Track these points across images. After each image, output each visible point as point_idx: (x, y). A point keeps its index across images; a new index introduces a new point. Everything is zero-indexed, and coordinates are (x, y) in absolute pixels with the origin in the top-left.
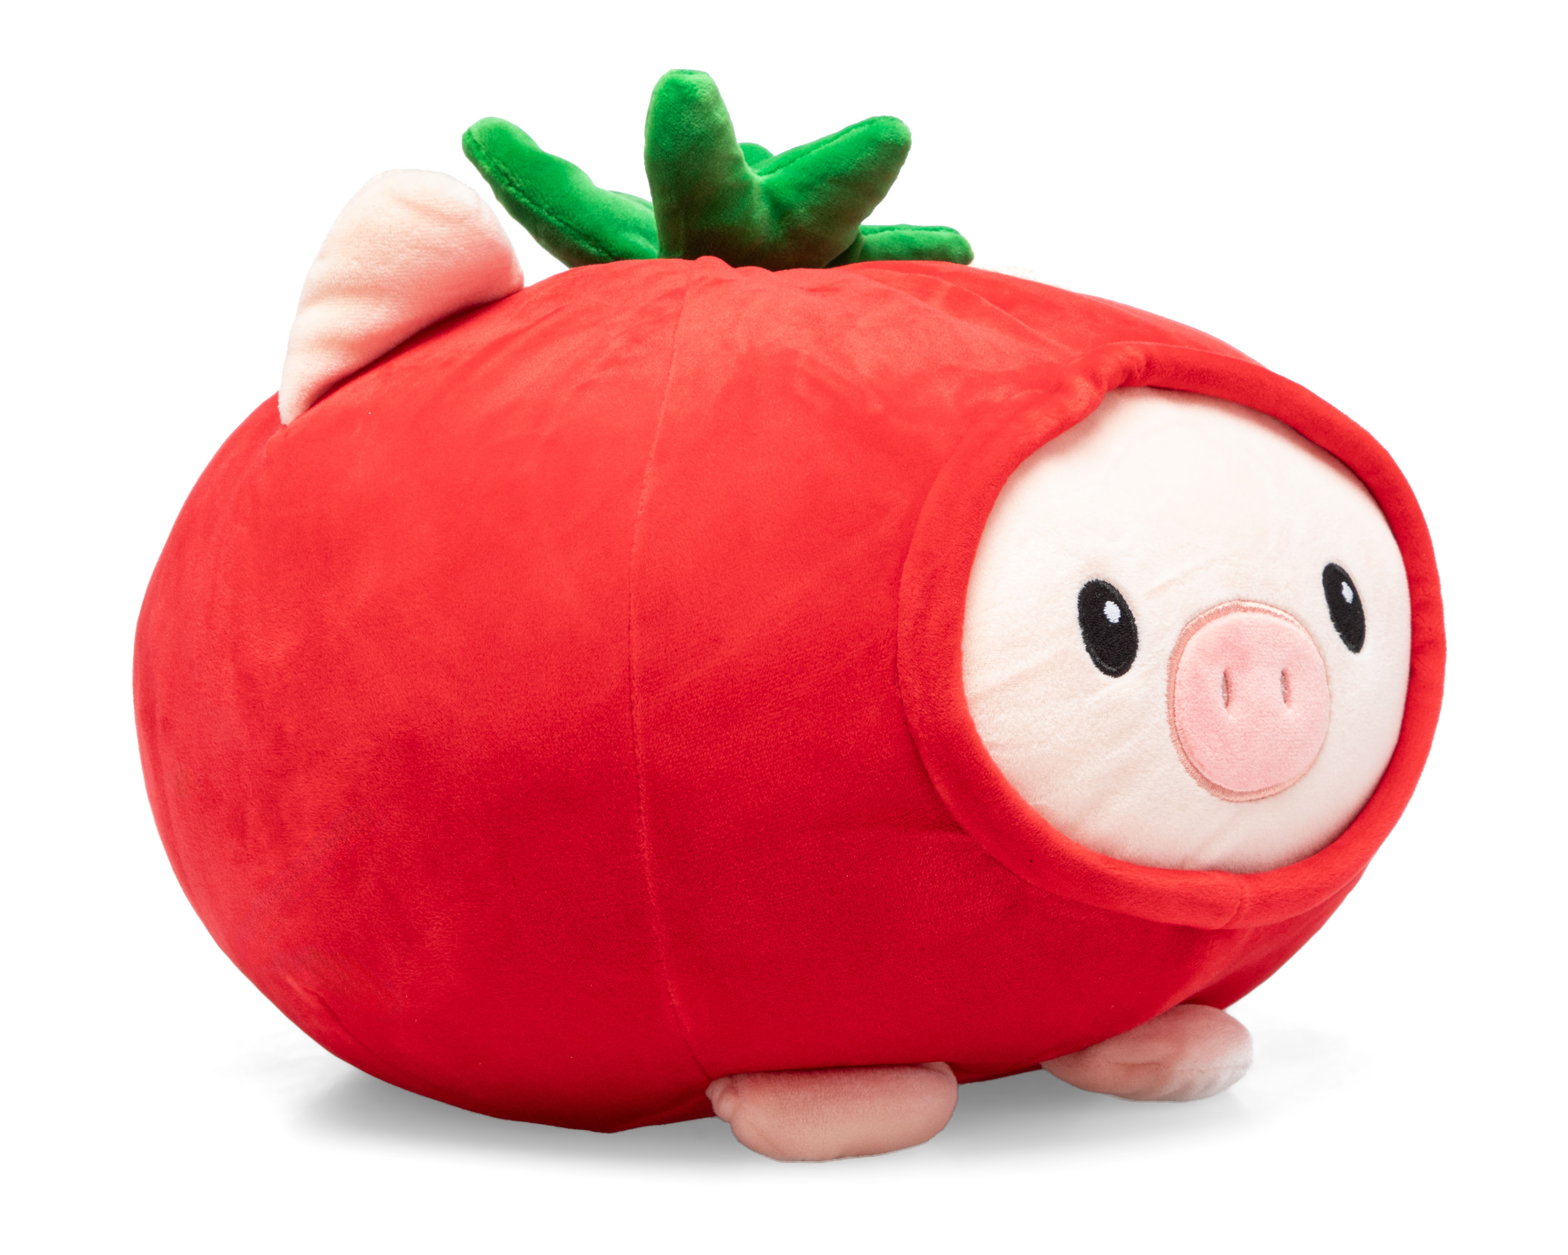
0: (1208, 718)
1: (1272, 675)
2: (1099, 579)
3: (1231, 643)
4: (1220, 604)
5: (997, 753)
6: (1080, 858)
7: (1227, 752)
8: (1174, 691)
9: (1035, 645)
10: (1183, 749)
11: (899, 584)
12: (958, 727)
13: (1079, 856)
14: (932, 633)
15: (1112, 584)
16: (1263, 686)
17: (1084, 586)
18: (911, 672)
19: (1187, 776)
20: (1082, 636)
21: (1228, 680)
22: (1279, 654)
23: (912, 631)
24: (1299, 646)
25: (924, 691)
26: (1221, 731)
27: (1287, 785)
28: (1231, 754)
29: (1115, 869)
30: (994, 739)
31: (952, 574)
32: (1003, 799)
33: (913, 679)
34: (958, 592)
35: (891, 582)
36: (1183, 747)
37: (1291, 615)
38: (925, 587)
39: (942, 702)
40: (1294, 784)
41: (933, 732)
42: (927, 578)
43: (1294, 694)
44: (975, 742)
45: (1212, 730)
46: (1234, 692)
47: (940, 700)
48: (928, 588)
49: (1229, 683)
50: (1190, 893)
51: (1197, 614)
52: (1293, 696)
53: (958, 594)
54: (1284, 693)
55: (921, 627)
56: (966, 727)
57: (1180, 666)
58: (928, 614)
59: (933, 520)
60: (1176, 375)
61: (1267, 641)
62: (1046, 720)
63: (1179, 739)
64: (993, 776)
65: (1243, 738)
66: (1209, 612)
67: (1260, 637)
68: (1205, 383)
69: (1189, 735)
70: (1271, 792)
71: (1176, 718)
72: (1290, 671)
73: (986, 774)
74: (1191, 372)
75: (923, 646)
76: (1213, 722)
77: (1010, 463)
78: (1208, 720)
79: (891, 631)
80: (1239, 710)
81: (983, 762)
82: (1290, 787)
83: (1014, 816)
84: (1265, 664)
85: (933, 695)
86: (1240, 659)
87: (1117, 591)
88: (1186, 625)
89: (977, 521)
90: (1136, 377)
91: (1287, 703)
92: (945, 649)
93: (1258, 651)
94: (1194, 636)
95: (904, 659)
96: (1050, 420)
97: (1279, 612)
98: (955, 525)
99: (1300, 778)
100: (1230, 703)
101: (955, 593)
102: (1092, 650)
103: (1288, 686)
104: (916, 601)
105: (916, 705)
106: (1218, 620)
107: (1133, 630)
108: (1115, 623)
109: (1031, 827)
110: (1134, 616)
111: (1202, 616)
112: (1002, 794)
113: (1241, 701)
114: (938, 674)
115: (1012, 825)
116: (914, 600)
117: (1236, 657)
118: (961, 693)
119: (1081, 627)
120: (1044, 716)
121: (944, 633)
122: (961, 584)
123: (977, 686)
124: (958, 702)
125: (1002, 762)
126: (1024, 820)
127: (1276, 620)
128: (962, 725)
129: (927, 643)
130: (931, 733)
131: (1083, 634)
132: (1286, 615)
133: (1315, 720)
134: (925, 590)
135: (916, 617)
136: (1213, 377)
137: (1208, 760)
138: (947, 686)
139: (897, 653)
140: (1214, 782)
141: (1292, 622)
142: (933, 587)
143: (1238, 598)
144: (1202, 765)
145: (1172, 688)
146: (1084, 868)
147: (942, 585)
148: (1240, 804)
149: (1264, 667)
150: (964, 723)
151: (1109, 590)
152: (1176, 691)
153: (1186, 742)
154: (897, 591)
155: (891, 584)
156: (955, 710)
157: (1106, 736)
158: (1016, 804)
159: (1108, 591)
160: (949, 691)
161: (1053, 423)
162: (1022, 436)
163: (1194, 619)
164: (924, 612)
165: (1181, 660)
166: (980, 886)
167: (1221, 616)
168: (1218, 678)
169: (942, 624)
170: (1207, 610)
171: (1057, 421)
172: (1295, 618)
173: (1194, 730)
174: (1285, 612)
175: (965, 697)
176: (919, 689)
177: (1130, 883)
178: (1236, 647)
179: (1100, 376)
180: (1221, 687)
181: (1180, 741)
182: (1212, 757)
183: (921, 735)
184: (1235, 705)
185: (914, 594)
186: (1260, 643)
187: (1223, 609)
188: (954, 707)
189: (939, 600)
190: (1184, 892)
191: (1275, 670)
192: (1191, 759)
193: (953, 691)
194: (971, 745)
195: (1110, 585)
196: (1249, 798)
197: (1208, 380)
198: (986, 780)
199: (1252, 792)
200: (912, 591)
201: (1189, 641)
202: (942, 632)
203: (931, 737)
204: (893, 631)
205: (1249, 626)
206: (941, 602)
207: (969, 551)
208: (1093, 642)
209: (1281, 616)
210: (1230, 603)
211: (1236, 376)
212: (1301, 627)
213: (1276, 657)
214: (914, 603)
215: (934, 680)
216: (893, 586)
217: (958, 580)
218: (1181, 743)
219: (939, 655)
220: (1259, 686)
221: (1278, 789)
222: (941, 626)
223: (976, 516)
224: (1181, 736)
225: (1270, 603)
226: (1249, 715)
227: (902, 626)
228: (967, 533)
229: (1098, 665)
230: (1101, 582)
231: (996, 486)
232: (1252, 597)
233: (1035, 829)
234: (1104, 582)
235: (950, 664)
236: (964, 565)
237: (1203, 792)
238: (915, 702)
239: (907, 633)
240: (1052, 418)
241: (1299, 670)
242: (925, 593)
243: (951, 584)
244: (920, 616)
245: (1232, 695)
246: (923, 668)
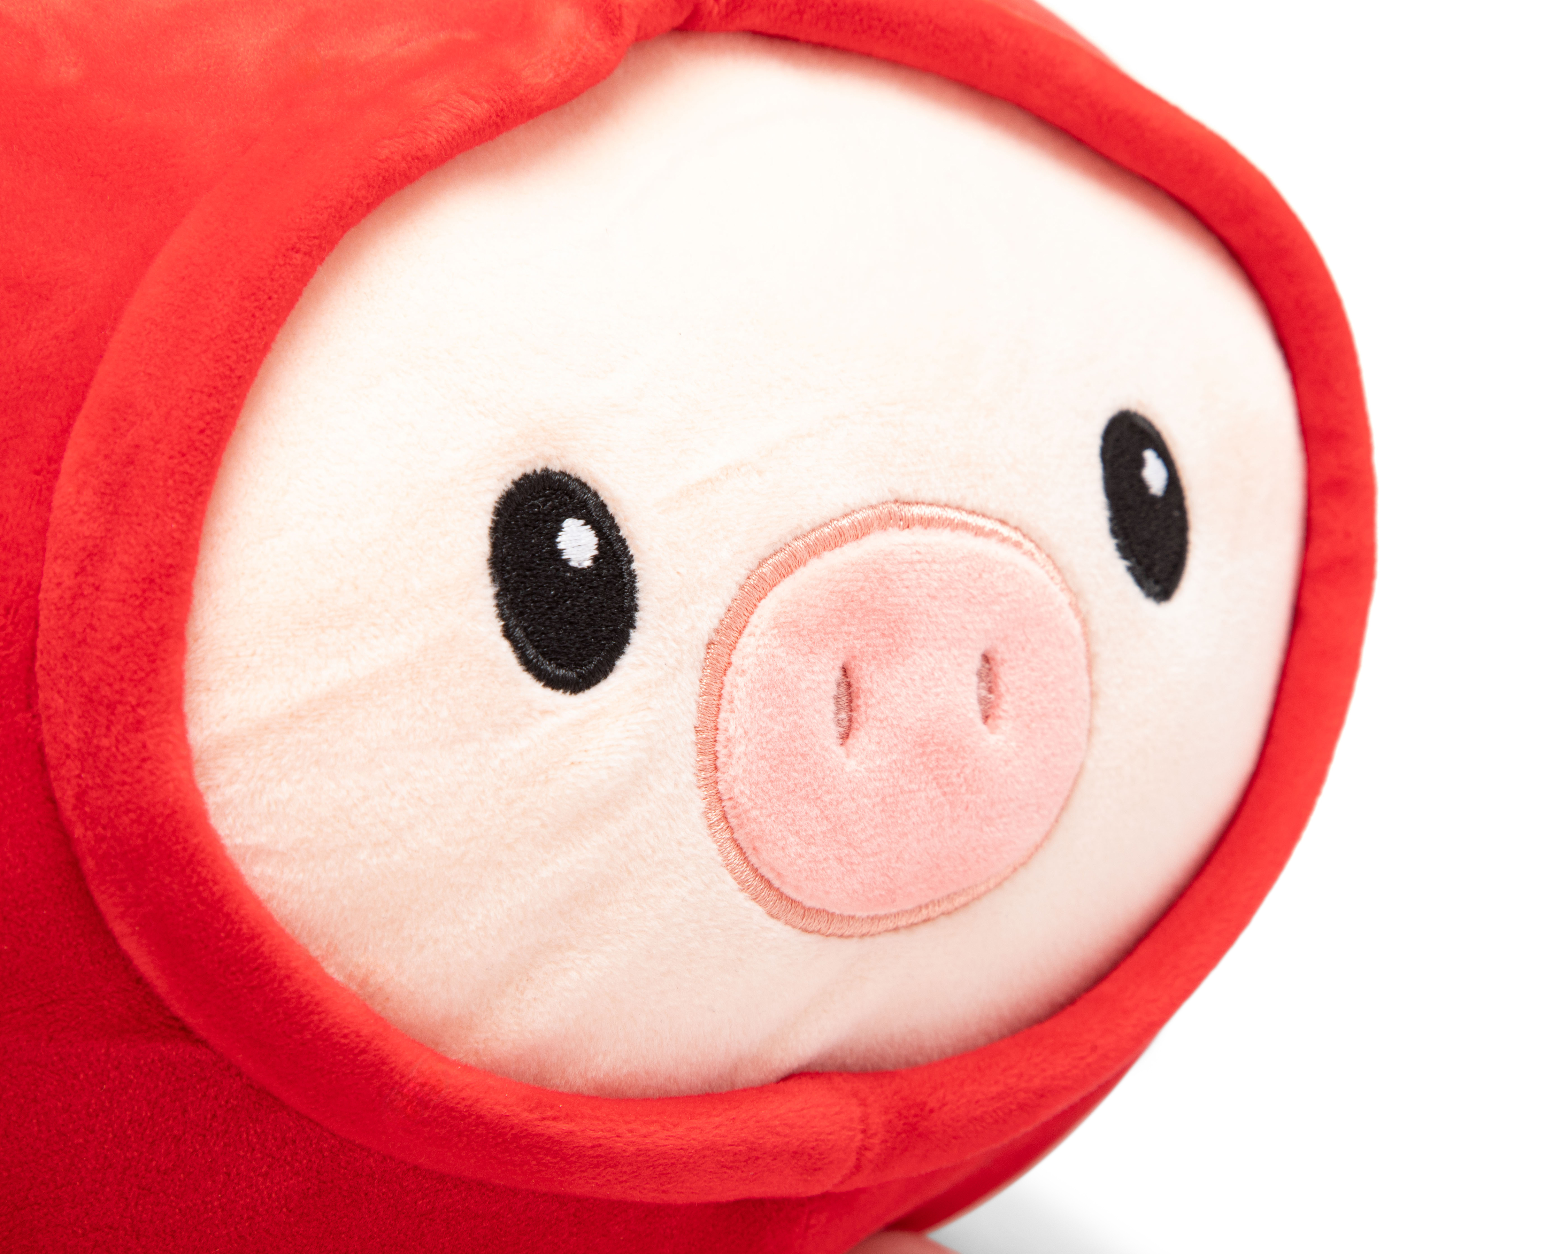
0: (795, 771)
1: (959, 665)
2: (550, 467)
3: (863, 603)
4: (846, 515)
5: (269, 871)
6: (469, 1103)
7: (838, 842)
8: (717, 716)
9: (374, 624)
10: (735, 840)
11: (56, 473)
12: (159, 821)
13: (463, 1099)
14: (110, 595)
15: (583, 480)
16: (934, 690)
17: (510, 486)
18: (62, 684)
19: (743, 900)
20: (494, 602)
21: (853, 682)
22: (977, 619)
23: (70, 588)
24: (1027, 599)
25: (86, 733)
26: (827, 798)
27: (983, 888)
28: (849, 844)
29: (555, 1119)
30: (263, 840)
31: (171, 457)
32: (273, 980)
33: (66, 701)
34: (180, 503)
35: (38, 467)
36: (736, 836)
37: (1016, 528)
38: (108, 484)
39: (124, 762)
40: (998, 885)
41: (105, 827)
42: (116, 464)
43: (1006, 702)
44: (202, 856)
45: (806, 798)
46: (863, 708)
47: (120, 758)
48: (116, 487)
49: (854, 688)
50: (744, 1141)
51: (789, 538)
52: (1007, 706)
53: (180, 507)
54: (982, 701)
55: (91, 580)
56: (179, 822)
57: (734, 659)
58: (109, 551)
59: (148, 325)
60: (801, 12)
61: (953, 593)
62: (394, 794)
63: (725, 817)
64: (245, 930)
65: (877, 809)
66: (817, 534)
67: (935, 584)
68: (864, 32)
69: (746, 812)
70: (946, 906)
71: (719, 774)
72: (1002, 653)
73: (229, 927)
74: (833, 9)
75: (91, 626)
76: (808, 779)
77: (350, 201)
78: (795, 775)
79: (24, 583)
80: (873, 747)
81: (220, 900)
82: (988, 891)
83: (298, 1018)
84: (943, 643)
85: (105, 742)
86: (883, 635)
87: (595, 494)
88: (760, 565)
89: (246, 335)
90: (710, 13)
91: (990, 721)
92: (138, 637)
93: (929, 616)
94: (775, 589)
95: (49, 653)
96: (468, 104)
97: (989, 525)
98: (193, 341)
99: (1015, 870)
100: (854, 731)
101: (173, 504)
102: (518, 633)
103: (996, 684)
104: (86, 518)
105: (69, 762)
106: (837, 551)
107: (625, 584)
108: (583, 569)
109: (343, 1041)
110: (632, 551)
111: (800, 543)
112: (268, 971)
113: (878, 728)
114: (117, 697)
115: (297, 1036)
116: (80, 515)
117: (873, 633)
118: (183, 736)
119: (494, 581)
120: (387, 787)
121: (137, 598)
122: (191, 483)
123: (224, 717)
124: (162, 762)
125: (281, 892)
126: (323, 1026)
127: (978, 544)
128: (169, 816)
129: (99, 619)
130: (100, 830)
131: (498, 596)
132: (1005, 531)
133: (1053, 755)
134: (108, 491)
135: (82, 555)
136: (880, 20)
137: (791, 864)
138: (138, 725)
139: (35, 636)
140: (809, 903)
141: (1017, 545)
142: (125, 485)
143: (892, 499)
144: (779, 875)
145: (714, 709)
146: (477, 1125)
147: (144, 482)
148: (868, 941)
149: (940, 649)
150: (175, 812)
151: (574, 491)
152: (722, 715)
153: (741, 826)
154: (50, 489)
155: (37, 473)
156: (153, 783)
157: (544, 825)
158: (303, 990)
159: (571, 494)
160: (140, 736)
161: (477, 110)
162: (390, 138)
163: (781, 550)
164: (101, 545)
165: (739, 646)
166: (242, 1153)
167: (846, 542)
168: (826, 682)
169: (136, 575)
170: (813, 530)
171: (486, 105)
172: (1024, 536)
173: (759, 801)
174: (1003, 522)
175: (187, 747)
176: (78, 726)
177: (593, 1147)
178: (874, 610)
179: (620, 6)
180: (832, 701)
181: (728, 822)
182: (801, 856)
183: (79, 831)
184: (861, 739)
185: (82, 501)
186: (934, 598)
187: (853, 526)
188: (152, 773)
189: (134, 519)
190: (729, 1141)
191: (966, 655)
192: (753, 860)
193: (150, 737)
194: (190, 862)
195: (578, 480)
196: (891, 926)
197: (870, 27)
198: (228, 941)
199: (905, 912)
200: (79, 492)
201: (763, 601)
202: (135, 596)
203: (99, 839)
204: (29, 584)
205: (912, 563)
206: (140, 525)
207: (217, 405)
208: (521, 614)
209: (992, 533)
210: (870, 512)
211: (930, 22)
212: (1037, 555)
213: (969, 627)
214: (81, 522)
215: (108, 707)
216: (40, 478)
217: (185, 473)
218: (730, 828)
219: (123, 651)
220: (925, 693)
221: (960, 901)
222: (135, 581)
223: (247, 323)
224: (731, 813)
225: (968, 505)
226: (894, 757)
227: (51, 575)
228: (217, 361)
229: (528, 665)
230: (556, 474)
231: (308, 254)
232: (929, 496)
233: (352, 1045)
234: (563, 474)
235: (148, 675)
236: (202, 437)
237: (779, 930)
238: (68, 756)
239: (59, 592)
240: (473, 98)
241: (1023, 649)
242: (106, 499)
243: (166, 480)
244: (90, 555)
245: (860, 716)
246: (87, 679)
